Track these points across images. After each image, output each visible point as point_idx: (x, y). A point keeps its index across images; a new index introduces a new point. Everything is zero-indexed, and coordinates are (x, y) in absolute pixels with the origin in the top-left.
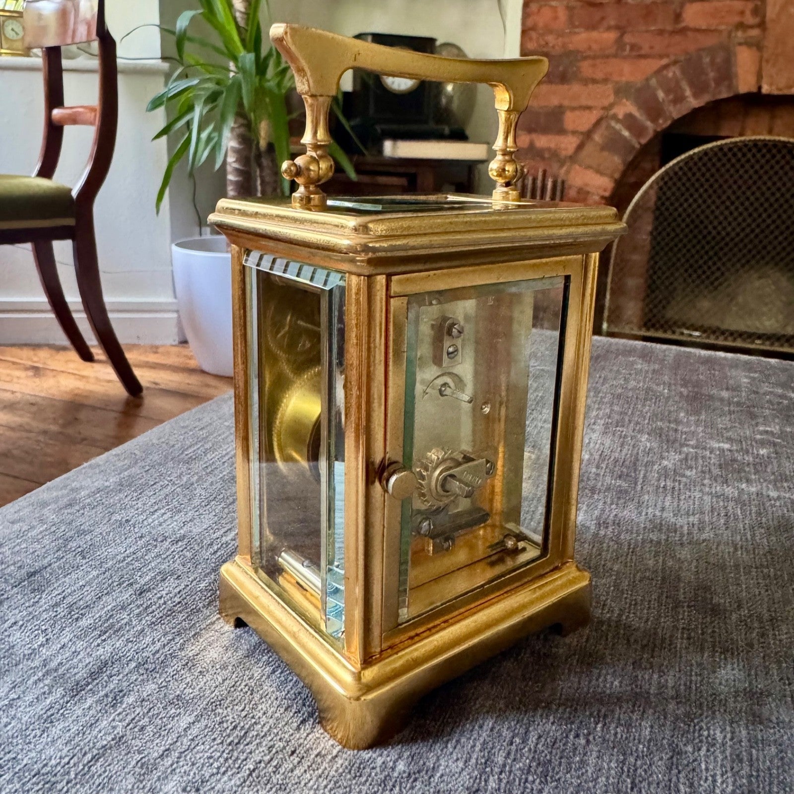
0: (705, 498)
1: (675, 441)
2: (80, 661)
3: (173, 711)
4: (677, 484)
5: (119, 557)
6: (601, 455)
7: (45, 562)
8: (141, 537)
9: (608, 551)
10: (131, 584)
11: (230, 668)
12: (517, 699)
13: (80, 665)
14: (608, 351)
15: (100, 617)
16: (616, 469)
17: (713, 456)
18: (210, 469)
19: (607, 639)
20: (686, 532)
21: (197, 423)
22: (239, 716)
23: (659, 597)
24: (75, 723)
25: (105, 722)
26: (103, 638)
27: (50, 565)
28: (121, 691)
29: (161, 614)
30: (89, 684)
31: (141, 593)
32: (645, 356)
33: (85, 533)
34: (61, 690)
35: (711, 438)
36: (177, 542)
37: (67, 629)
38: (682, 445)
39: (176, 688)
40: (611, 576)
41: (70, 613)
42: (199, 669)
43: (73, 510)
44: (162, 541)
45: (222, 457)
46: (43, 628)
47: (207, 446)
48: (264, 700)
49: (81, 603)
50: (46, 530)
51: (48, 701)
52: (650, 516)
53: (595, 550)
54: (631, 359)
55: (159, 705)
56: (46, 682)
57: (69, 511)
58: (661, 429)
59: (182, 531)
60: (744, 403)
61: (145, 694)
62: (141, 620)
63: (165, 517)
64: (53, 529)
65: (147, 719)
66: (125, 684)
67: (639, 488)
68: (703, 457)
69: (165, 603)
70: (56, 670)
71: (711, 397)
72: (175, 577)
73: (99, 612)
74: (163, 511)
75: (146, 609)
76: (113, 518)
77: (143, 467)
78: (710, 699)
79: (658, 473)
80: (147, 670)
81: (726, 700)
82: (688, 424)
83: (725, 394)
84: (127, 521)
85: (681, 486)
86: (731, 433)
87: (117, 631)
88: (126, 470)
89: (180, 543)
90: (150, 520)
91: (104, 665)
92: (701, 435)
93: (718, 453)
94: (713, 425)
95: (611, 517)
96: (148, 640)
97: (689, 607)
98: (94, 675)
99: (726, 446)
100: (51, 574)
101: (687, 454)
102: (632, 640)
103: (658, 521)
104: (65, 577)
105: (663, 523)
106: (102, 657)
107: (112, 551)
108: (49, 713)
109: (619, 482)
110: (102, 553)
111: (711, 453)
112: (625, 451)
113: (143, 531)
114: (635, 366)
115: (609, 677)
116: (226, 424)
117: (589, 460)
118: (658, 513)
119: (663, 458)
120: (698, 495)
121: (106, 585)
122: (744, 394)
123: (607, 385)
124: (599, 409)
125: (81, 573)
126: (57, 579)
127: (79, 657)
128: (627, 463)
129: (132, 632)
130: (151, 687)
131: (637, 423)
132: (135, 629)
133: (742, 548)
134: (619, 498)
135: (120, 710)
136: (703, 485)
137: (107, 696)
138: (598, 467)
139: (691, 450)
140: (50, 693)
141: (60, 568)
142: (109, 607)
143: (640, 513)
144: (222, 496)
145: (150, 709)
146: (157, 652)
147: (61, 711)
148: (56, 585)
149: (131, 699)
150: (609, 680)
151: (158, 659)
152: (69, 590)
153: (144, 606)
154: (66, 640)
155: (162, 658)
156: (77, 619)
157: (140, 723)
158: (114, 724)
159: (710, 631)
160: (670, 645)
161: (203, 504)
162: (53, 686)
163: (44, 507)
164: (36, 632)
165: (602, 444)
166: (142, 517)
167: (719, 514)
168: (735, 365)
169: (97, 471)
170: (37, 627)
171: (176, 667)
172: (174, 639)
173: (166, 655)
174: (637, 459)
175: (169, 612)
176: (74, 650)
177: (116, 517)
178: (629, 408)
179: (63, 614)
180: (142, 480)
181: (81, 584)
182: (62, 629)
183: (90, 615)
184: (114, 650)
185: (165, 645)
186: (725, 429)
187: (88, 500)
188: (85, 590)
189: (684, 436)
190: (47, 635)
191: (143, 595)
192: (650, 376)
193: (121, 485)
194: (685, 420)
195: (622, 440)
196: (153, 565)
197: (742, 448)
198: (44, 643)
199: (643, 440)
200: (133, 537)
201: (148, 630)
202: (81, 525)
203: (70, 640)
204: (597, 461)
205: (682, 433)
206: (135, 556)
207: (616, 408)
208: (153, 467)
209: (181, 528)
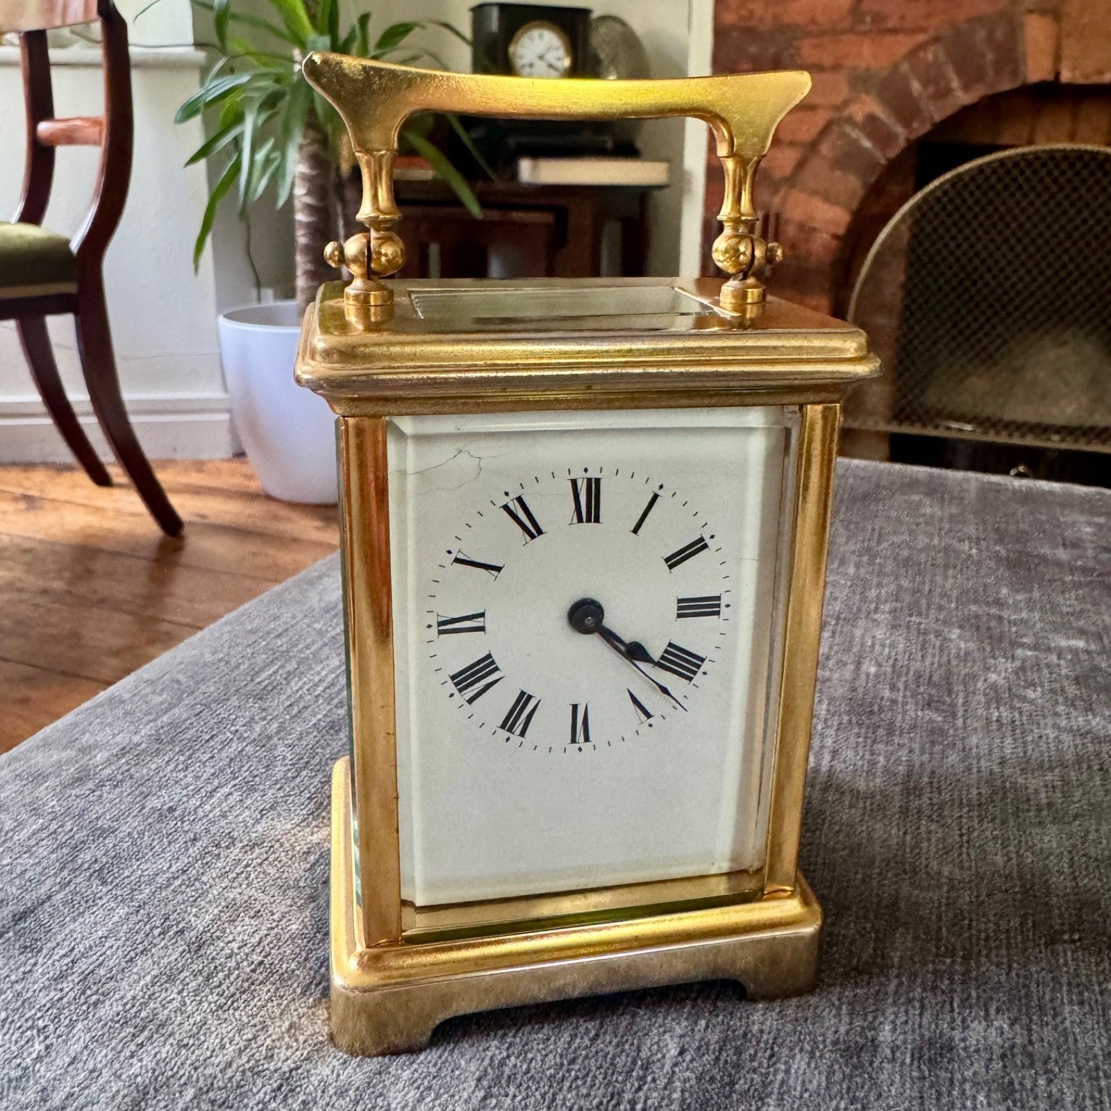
0: (1064, 737)
1: (1000, 639)
2: (103, 1088)
4: (1016, 714)
5: (159, 880)
6: (894, 666)
7: (43, 890)
8: (194, 840)
9: (929, 839)
10: (182, 932)
11: (351, 1093)
13: (103, 1098)
14: (878, 486)
15: (134, 998)
16: (921, 690)
17: (1062, 662)
18: (296, 710)
19: (952, 1010)
20: (1044, 801)
21: (272, 626)
23: (1022, 924)
26: (139, 1040)
27: (49, 897)
29: (232, 989)
31: (198, 947)
32: (934, 490)
33: (104, 833)
35: (1056, 630)
36: (252, 848)
37: (80, 1026)
38: (1014, 644)
40: (940, 887)
41: (84, 993)
42: (302, 1097)
43: (85, 789)
44: (228, 847)
45: (316, 685)
46: (41, 1023)
47: (290, 667)
49: (102, 972)
50: (41, 830)
52: (985, 774)
53: (908, 838)
54: (916, 498)
57: (77, 791)
58: (977, 616)
59: (259, 828)
60: (1094, 570)
62: (201, 1002)
63: (231, 800)
64: (53, 826)
67: (960, 722)
68: (1048, 666)
69: (237, 967)
71: (1044, 560)
72: (252, 913)
73: (129, 989)
74: (226, 790)
75: (208, 978)
76: (149, 805)
77: (192, 708)
79: (985, 695)
80: (213, 1102)
82: (1016, 607)
83: (1062, 554)
84: (171, 810)
85: (1024, 718)
86: (1081, 623)
87: (162, 1025)
88: (165, 712)
89: (257, 851)
90: (207, 807)
91: (142, 1096)
92: (1039, 626)
93: (1069, 657)
94: (1055, 608)
95: (926, 779)
96: (213, 1041)
99: (1081, 644)
100: (51, 916)
101: (1024, 661)
102: (993, 1011)
103: (999, 783)
104: (74, 920)
105: (1008, 785)
106: (139, 1079)
107: (149, 868)
109: (930, 714)
110: (132, 872)
111: (1059, 657)
112: (928, 661)
113: (198, 827)
114: (922, 511)
115: (967, 1086)
116: (317, 626)
117: (877, 676)
118: (996, 769)
119: (988, 669)
120: (1051, 733)
121: (140, 937)
122: (1090, 553)
123: (885, 545)
124: (879, 585)
125: (100, 914)
126: (62, 926)
127: (101, 1081)
128: (936, 678)
129: (186, 1027)
131: (940, 608)
132: (192, 1021)
134: (933, 743)
136: (1056, 714)
138: (893, 688)
139: (1030, 653)
141: (65, 903)
142: (148, 978)
144: (317, 759)
146: (229, 1064)
148: (59, 938)
150: (968, 1093)
151: (230, 1079)
152: (81, 948)
153: (205, 975)
154: (78, 1047)
155: (238, 1077)
156: (96, 1004)
160: (1054, 1018)
161: (290, 775)
163: (39, 784)
164: (29, 1033)
165: (892, 646)
166: (194, 802)
167: (1089, 767)
168: (1067, 503)
169: (120, 712)
170: (30, 1023)
171: (261, 1094)
172: (255, 1038)
173: (244, 1072)
174: (949, 672)
175: (246, 985)
176: (91, 1067)
177: (153, 802)
178: (923, 583)
179: (72, 994)
180: (192, 732)
181: (100, 933)
182: (72, 1025)
183: (117, 996)
184: (157, 1064)
185: (241, 1052)
186: (1072, 615)
187: (108, 771)
188: (107, 945)
189: (1014, 629)
190: (46, 1038)
191: (202, 952)
192: (947, 526)
193: (159, 740)
194: (1011, 601)
195: (921, 638)
196: (216, 893)
197: (1104, 647)
198: (43, 1053)
199: (953, 637)
200: (181, 841)
201: (212, 1022)
202: (98, 819)
203: (86, 1047)
204: (889, 676)
205: (1009, 622)
206: (185, 877)
207: (905, 583)
208: (207, 706)
209: (257, 821)
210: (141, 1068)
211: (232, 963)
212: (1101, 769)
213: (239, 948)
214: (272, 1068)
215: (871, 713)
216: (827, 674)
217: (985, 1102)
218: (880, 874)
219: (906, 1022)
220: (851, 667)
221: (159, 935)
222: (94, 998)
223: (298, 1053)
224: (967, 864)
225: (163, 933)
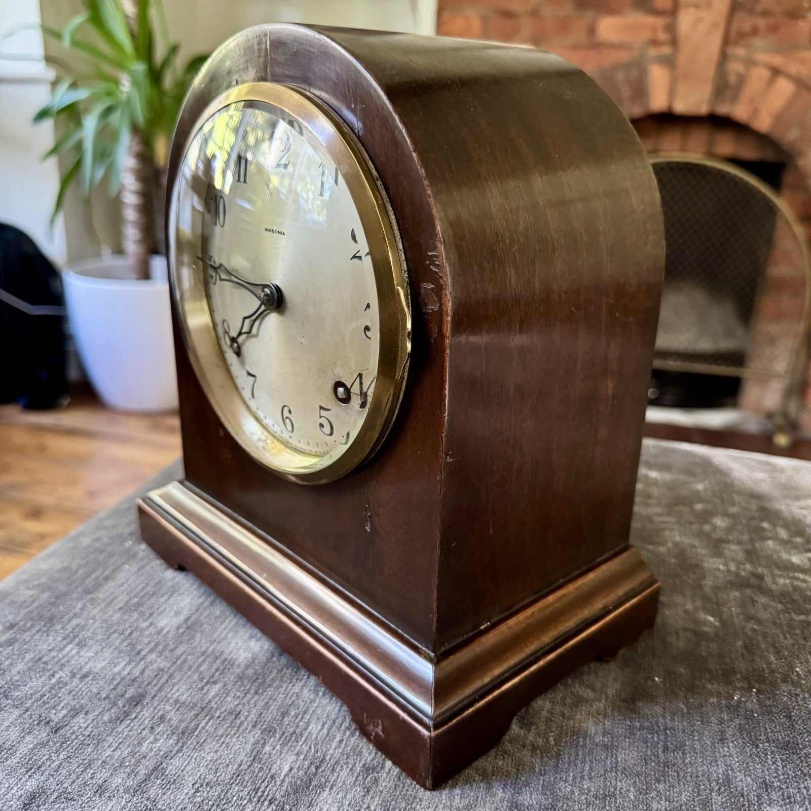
188: (10, 730)
210: (31, 785)
211: (74, 737)
213: (78, 729)
214: (94, 782)
221: (37, 724)
222: (5, 756)
223: (106, 774)
225: (38, 724)
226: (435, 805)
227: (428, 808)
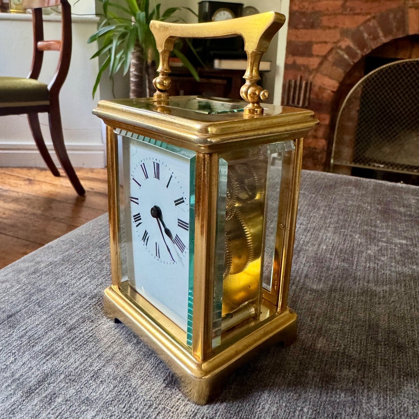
0: (393, 274)
1: (375, 238)
2: (33, 374)
3: (84, 407)
4: (376, 265)
5: (59, 307)
6: (332, 247)
7: (18, 308)
8: (73, 294)
9: (337, 307)
10: (65, 324)
11: (118, 379)
12: (284, 404)
13: (33, 376)
14: (336, 183)
15: (46, 345)
16: (342, 255)
17: (396, 248)
19: (337, 365)
20: (382, 296)
22: (121, 412)
23: (367, 338)
24: (27, 415)
25: (44, 415)
26: (47, 359)
27: (20, 311)
28: (55, 394)
29: (80, 344)
30: (37, 388)
31: (70, 330)
32: (357, 185)
33: (41, 290)
34: (20, 393)
35: (395, 237)
36: (92, 298)
37: (27, 353)
38: (379, 241)
39: (86, 393)
40: (339, 323)
41: (29, 342)
43: (36, 276)
44: (84, 297)
46: (14, 351)
48: (137, 401)
49: (36, 336)
50: (20, 288)
51: (13, 400)
52: (361, 286)
53: (329, 306)
54: (349, 187)
55: (76, 404)
56: (13, 387)
57: (34, 276)
58: (367, 230)
60: (414, 215)
61: (68, 396)
62: (69, 347)
63: (87, 281)
64: (24, 287)
65: (68, 413)
66: (57, 389)
67: (354, 268)
68: (391, 249)
69: (83, 337)
70: (19, 379)
71: (395, 211)
73: (45, 342)
74: (85, 278)
75: (72, 340)
77: (76, 250)
78: (398, 407)
79: (365, 258)
81: (408, 408)
82: (382, 228)
83: (402, 210)
84: (65, 284)
85: (379, 267)
86: (406, 234)
87: (55, 354)
88: (67, 251)
89: (94, 300)
90: (78, 283)
91: (46, 376)
92: (389, 234)
93: (399, 246)
94: (396, 228)
95: (339, 286)
96: (72, 360)
97: (385, 345)
98: (40, 383)
99: (404, 242)
100: (20, 317)
101: (382, 247)
102: (352, 366)
103: (366, 289)
104: (28, 318)
105: (369, 290)
106: (46, 371)
107: (56, 303)
108: (13, 408)
109: (344, 264)
110: (50, 304)
111: (395, 246)
112: (345, 245)
113: (74, 290)
114: (351, 192)
115: (338, 391)
117: (326, 249)
118: (366, 284)
119: (368, 249)
120: (388, 272)
121: (51, 325)
122: (413, 209)
123: (336, 203)
124: (331, 218)
125: (37, 317)
126: (24, 320)
127: (33, 371)
128: (348, 251)
129: (64, 355)
130: (72, 391)
131: (353, 227)
132: (66, 353)
133: (414, 307)
134: (343, 274)
135: (53, 407)
136: (392, 266)
137: (46, 397)
138: (331, 254)
139: (384, 244)
140: (14, 394)
141: (26, 313)
142: (52, 339)
143: (355, 283)
145: (70, 407)
146: (77, 368)
147: (20, 407)
148: (22, 324)
149: (59, 400)
151: (77, 372)
152: (30, 328)
153: (72, 338)
154: (25, 360)
155: (79, 372)
156: (33, 346)
157: (65, 416)
158: (49, 416)
159: (397, 361)
160: (374, 370)
161: (108, 274)
162: (16, 390)
163: (20, 273)
164: (9, 354)
165: (333, 239)
166: (74, 281)
167: (401, 285)
168: (407, 191)
169: (51, 251)
170: (10, 351)
171: (87, 378)
172: (87, 359)
173: (82, 370)
174: (353, 249)
175: (85, 342)
176: (30, 366)
177: (59, 281)
178: (348, 218)
179: (25, 343)
180: (75, 258)
181: (37, 323)
182: (24, 352)
183: (40, 344)
184: (53, 366)
185: (81, 364)
186: (403, 231)
187: (44, 270)
188: (39, 327)
189: (380, 235)
190: (15, 356)
191: (71, 331)
192: (360, 198)
193: (63, 260)
194: (380, 225)
195: (344, 237)
196: (78, 312)
197: (413, 243)
198: (13, 361)
199: (357, 237)
200: (68, 294)
201: (73, 354)
202: (40, 286)
203: (28, 360)
204: (330, 250)
205: (378, 233)
206: (68, 306)
207: (341, 217)
208: (82, 250)
209: (95, 289)
210: (47, 368)
211: (81, 335)
212: (405, 286)
213: (85, 331)
214: (91, 369)
215: (322, 262)
216: (307, 248)
217: (344, 396)
218: (317, 318)
219: (319, 368)
220: (316, 246)
221: (57, 325)
222: (32, 344)
223: (101, 364)
224: (349, 316)
225: (58, 324)
226: (358, 414)
227: (352, 415)
